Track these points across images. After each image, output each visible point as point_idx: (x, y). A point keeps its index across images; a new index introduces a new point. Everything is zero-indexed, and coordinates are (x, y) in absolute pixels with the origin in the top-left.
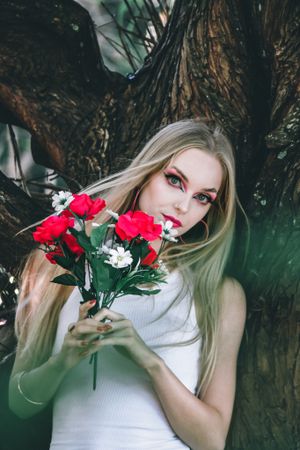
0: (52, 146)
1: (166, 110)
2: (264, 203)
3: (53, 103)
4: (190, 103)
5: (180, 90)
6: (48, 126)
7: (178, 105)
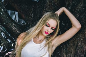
0: (22, 15)
1: (44, 7)
2: (64, 25)
3: (22, 7)
4: (49, 6)
5: (47, 3)
6: (21, 11)
7: (47, 6)
